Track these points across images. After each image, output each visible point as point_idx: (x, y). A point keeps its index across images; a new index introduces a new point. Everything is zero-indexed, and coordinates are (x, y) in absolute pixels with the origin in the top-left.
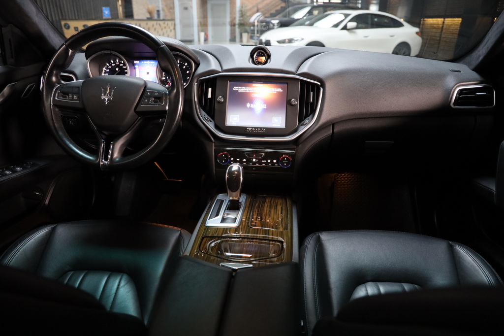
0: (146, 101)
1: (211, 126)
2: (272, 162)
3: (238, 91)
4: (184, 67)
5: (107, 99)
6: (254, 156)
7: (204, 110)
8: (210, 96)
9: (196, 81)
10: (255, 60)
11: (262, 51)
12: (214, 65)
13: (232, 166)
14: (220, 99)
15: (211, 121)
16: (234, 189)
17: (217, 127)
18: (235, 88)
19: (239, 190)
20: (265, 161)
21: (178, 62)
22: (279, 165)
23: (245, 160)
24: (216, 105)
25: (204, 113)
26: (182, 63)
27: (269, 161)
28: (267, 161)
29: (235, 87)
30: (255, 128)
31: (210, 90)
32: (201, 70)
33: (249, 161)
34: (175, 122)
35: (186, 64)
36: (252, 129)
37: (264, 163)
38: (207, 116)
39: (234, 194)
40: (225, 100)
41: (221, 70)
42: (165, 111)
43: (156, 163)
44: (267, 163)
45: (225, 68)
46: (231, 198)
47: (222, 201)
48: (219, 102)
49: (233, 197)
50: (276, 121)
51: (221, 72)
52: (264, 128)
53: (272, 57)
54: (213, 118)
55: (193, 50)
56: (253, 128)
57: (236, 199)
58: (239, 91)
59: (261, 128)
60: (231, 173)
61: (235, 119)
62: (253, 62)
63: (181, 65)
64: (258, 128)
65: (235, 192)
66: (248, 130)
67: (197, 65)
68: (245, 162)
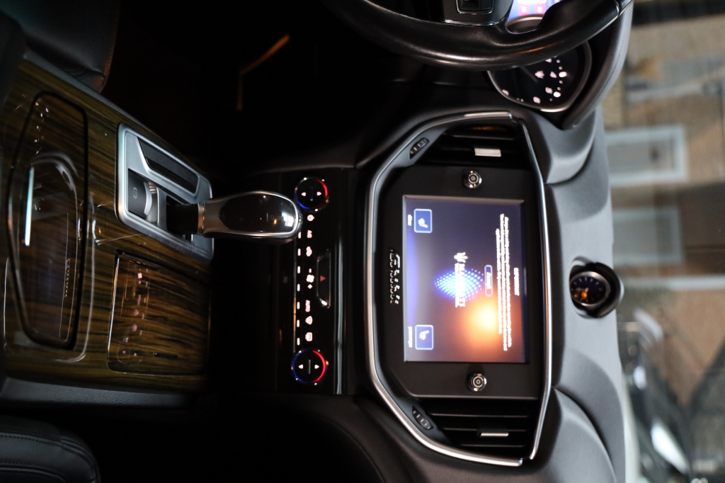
1: (400, 158)
2: (305, 328)
3: (499, 227)
4: (549, 90)
6: (322, 278)
7: (441, 140)
8: (480, 152)
9: (519, 115)
10: (584, 274)
11: (607, 295)
12: (562, 166)
13: (292, 213)
14: (475, 180)
15: (412, 156)
16: (227, 215)
17: (397, 173)
18: (504, 221)
19: (224, 230)
20: (308, 309)
21: (563, 74)
22: (298, 348)
23: (309, 252)
24: (456, 168)
25: (433, 137)
26: (560, 85)
27: (309, 320)
28: (308, 315)
29: (507, 219)
30: (400, 276)
31: (496, 153)
32: (548, 129)
33: (306, 263)
34: (412, 46)
35: (557, 95)
36: (395, 267)
37: (303, 306)
38: (424, 147)
39: (216, 218)
40: (474, 193)
41: (549, 181)
42: (441, 19)
43: (286, 38)
44: (302, 315)
45: (558, 194)
46: (201, 209)
47: (191, 187)
48: (465, 177)
49: (204, 214)
50: (423, 336)
51: (545, 181)
52: (401, 301)
53: (592, 322)
54: (419, 162)
55: (593, 116)
56: (401, 269)
57: (201, 224)
58: (497, 231)
59: (400, 292)
60: (275, 208)
61: (422, 222)
62: (576, 271)
63: (554, 84)
64: (400, 283)
65: (221, 218)
66: (394, 258)
67: (560, 122)
68: (304, 252)
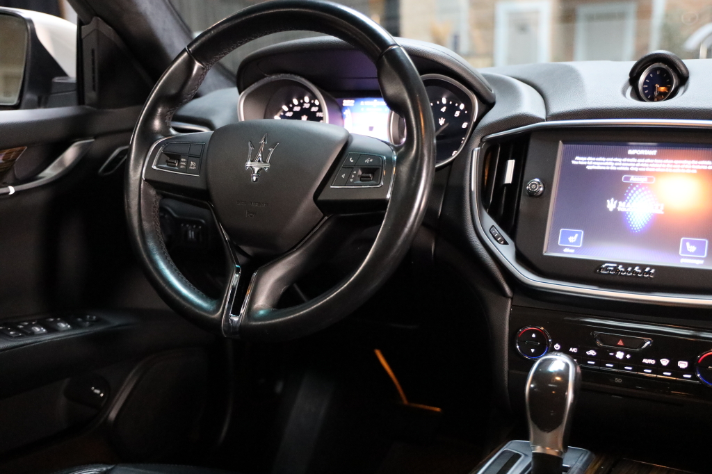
0: (343, 176)
1: (506, 253)
2: (673, 367)
3: (585, 166)
4: (457, 114)
5: (256, 170)
6: (620, 343)
7: (493, 214)
8: (508, 179)
9: (477, 141)
10: (640, 88)
11: (664, 66)
12: (529, 104)
13: (550, 361)
14: (535, 185)
15: (506, 243)
16: (548, 425)
17: (520, 258)
18: (579, 160)
19: (561, 431)
20: (652, 362)
21: (444, 101)
22: (694, 377)
23: (592, 353)
24: (522, 202)
25: (489, 221)
26: (454, 104)
27: (665, 362)
28: (658, 363)
29: (577, 158)
30: (626, 265)
31: (511, 164)
32: (493, 116)
33: (603, 357)
34: (406, 230)
35: (462, 106)
36: (616, 269)
37: (649, 366)
38: (499, 230)
39: (548, 436)
40: (548, 187)
41: (543, 116)
42: (385, 202)
43: (379, 354)
44: (658, 368)
45: (556, 109)
46: (538, 450)
47: (515, 458)
48: (532, 194)
49: (543, 447)
50: (692, 249)
51: (543, 120)
52: (652, 267)
53: (692, 81)
54: (512, 236)
55: (485, 76)
56: (619, 264)
57: (554, 452)
58: (588, 167)
59: (643, 267)
60: (543, 378)
61: (572, 239)
62: (636, 95)
63: (451, 109)
64: (633, 266)
65: (549, 432)
66: (606, 269)
67: (488, 105)
68: (591, 358)
